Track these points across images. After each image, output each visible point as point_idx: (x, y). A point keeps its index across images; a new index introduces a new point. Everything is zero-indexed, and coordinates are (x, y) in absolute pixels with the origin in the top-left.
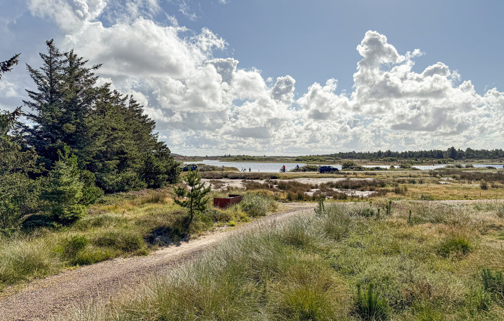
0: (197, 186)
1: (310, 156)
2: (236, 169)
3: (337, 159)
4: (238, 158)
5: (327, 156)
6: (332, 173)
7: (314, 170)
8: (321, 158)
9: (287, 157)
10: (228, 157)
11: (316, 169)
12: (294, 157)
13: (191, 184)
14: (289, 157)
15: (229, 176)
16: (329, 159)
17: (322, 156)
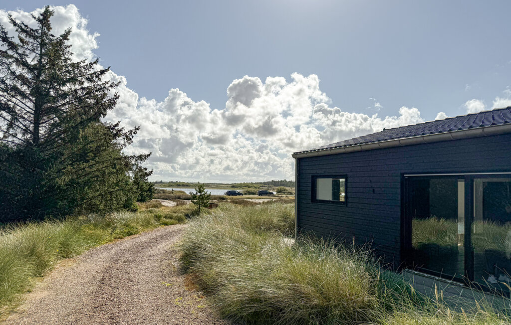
0: (203, 193)
1: (244, 183)
2: (184, 192)
3: (270, 187)
4: (171, 184)
5: (261, 183)
6: (269, 196)
7: (254, 194)
8: (255, 185)
9: (221, 184)
10: (159, 183)
11: (255, 193)
12: (228, 184)
13: (200, 192)
14: (223, 184)
15: (181, 197)
16: (263, 186)
17: (255, 183)
